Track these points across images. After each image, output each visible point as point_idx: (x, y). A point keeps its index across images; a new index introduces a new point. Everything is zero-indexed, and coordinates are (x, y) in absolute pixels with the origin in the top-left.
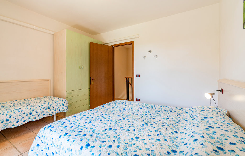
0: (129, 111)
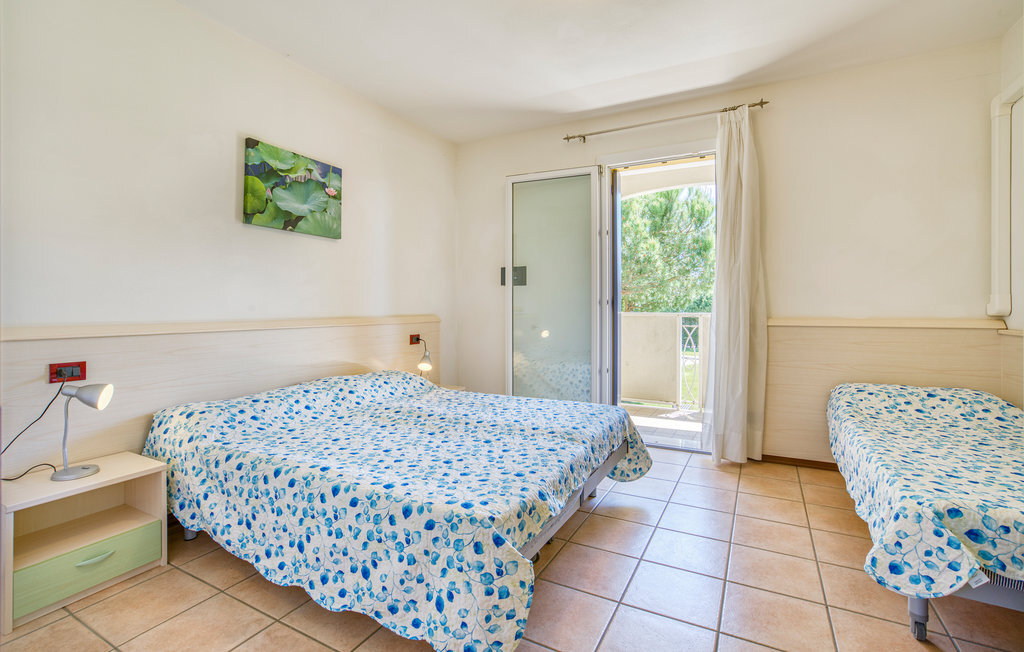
0: (504, 451)
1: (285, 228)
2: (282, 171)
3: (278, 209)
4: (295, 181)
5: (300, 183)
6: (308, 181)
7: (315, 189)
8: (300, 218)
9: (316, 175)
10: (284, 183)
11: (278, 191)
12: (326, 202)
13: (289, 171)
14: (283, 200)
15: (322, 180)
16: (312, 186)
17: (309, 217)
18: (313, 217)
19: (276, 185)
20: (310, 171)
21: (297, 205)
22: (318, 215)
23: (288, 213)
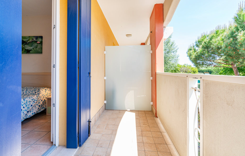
1: (27, 53)
2: (26, 41)
3: (25, 49)
4: (29, 42)
5: (30, 42)
6: (32, 42)
7: (34, 43)
8: (30, 50)
9: (35, 40)
10: (27, 44)
11: (26, 46)
12: (37, 45)
13: (28, 41)
14: (26, 47)
15: (36, 40)
16: (33, 42)
17: (33, 50)
18: (34, 49)
19: (25, 44)
20: (33, 39)
21: (29, 48)
22: (35, 49)
23: (28, 50)
